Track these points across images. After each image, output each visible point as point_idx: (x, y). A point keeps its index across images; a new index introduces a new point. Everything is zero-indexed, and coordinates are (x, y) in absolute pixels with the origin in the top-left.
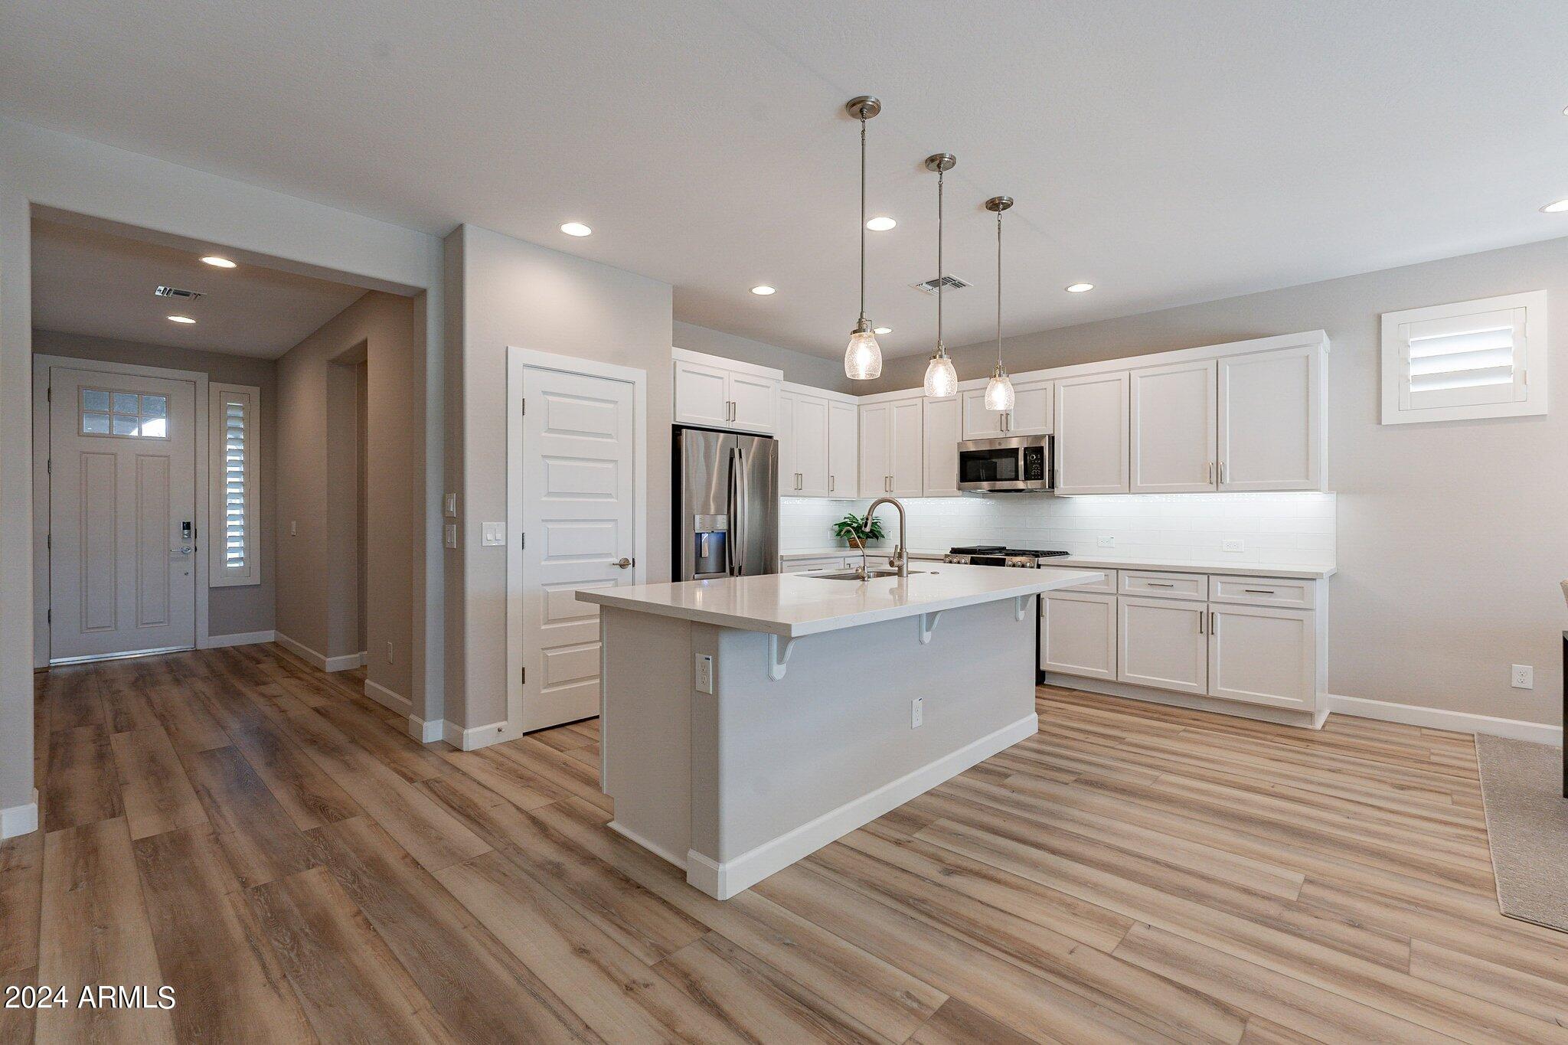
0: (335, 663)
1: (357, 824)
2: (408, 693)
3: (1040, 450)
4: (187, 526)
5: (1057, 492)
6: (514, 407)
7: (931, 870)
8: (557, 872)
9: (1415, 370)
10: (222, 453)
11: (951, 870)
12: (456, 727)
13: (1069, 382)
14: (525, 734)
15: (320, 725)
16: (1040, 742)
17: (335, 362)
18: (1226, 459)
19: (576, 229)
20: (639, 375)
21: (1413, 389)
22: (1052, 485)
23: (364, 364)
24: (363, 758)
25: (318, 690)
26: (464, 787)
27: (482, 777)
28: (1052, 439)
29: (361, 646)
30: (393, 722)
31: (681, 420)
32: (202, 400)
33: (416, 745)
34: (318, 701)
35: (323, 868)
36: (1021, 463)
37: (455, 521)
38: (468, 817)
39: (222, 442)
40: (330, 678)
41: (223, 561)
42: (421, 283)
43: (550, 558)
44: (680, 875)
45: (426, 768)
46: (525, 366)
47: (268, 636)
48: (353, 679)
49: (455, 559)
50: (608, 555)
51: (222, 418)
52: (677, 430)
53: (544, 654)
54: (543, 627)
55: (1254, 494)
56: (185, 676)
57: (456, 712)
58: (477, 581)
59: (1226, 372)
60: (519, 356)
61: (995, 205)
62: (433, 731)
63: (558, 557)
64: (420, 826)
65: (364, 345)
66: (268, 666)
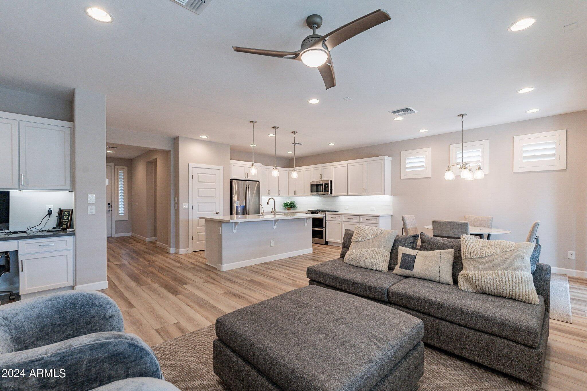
0: (148, 239)
1: (157, 263)
2: (167, 244)
3: (328, 185)
4: (109, 204)
5: (333, 195)
6: (190, 177)
7: (264, 269)
8: (194, 268)
9: (407, 166)
10: (118, 184)
11: (267, 269)
12: (178, 249)
13: (336, 166)
14: (193, 252)
15: (146, 250)
16: (313, 254)
17: (148, 162)
18: (367, 187)
19: (204, 137)
20: (221, 168)
21: (407, 170)
22: (331, 193)
23: (156, 162)
24: (157, 255)
25: (145, 245)
26: (178, 259)
27: (183, 258)
28: (331, 182)
29: (155, 235)
30: (164, 250)
31: (232, 178)
32: (113, 170)
33: (169, 253)
34: (145, 247)
35: (151, 267)
36: (324, 187)
37: (177, 203)
38: (179, 262)
39: (118, 182)
40: (147, 243)
41: (118, 214)
42: (169, 149)
43: (199, 211)
44: (216, 269)
45: (171, 256)
46: (193, 167)
47: (130, 234)
48: (153, 243)
49: (177, 212)
50: (214, 211)
51: (118, 175)
52: (232, 180)
53: (198, 234)
54: (197, 227)
55: (373, 196)
56: (112, 242)
57: (177, 246)
58: (182, 217)
59: (367, 165)
60: (191, 165)
61: (294, 132)
62: (172, 250)
63: (201, 211)
64: (169, 263)
65: (156, 159)
66: (131, 240)
